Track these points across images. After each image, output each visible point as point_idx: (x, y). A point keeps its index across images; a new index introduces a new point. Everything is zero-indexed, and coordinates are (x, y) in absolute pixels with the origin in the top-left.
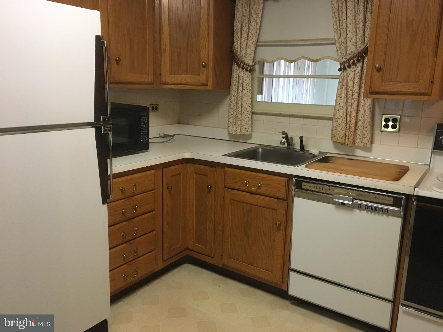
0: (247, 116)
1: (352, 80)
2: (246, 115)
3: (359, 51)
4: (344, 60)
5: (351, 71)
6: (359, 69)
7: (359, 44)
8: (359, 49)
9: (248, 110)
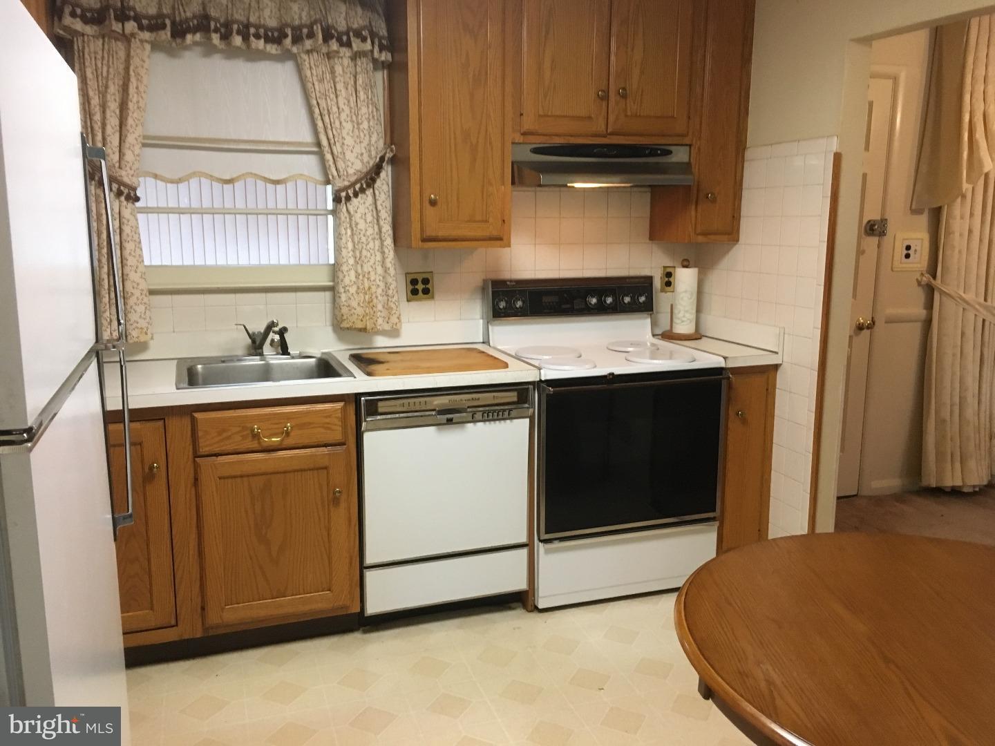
0: (140, 301)
1: (364, 217)
2: (138, 299)
3: (368, 168)
4: (347, 183)
5: (359, 202)
6: (370, 199)
7: (366, 158)
8: (368, 165)
9: (140, 287)
